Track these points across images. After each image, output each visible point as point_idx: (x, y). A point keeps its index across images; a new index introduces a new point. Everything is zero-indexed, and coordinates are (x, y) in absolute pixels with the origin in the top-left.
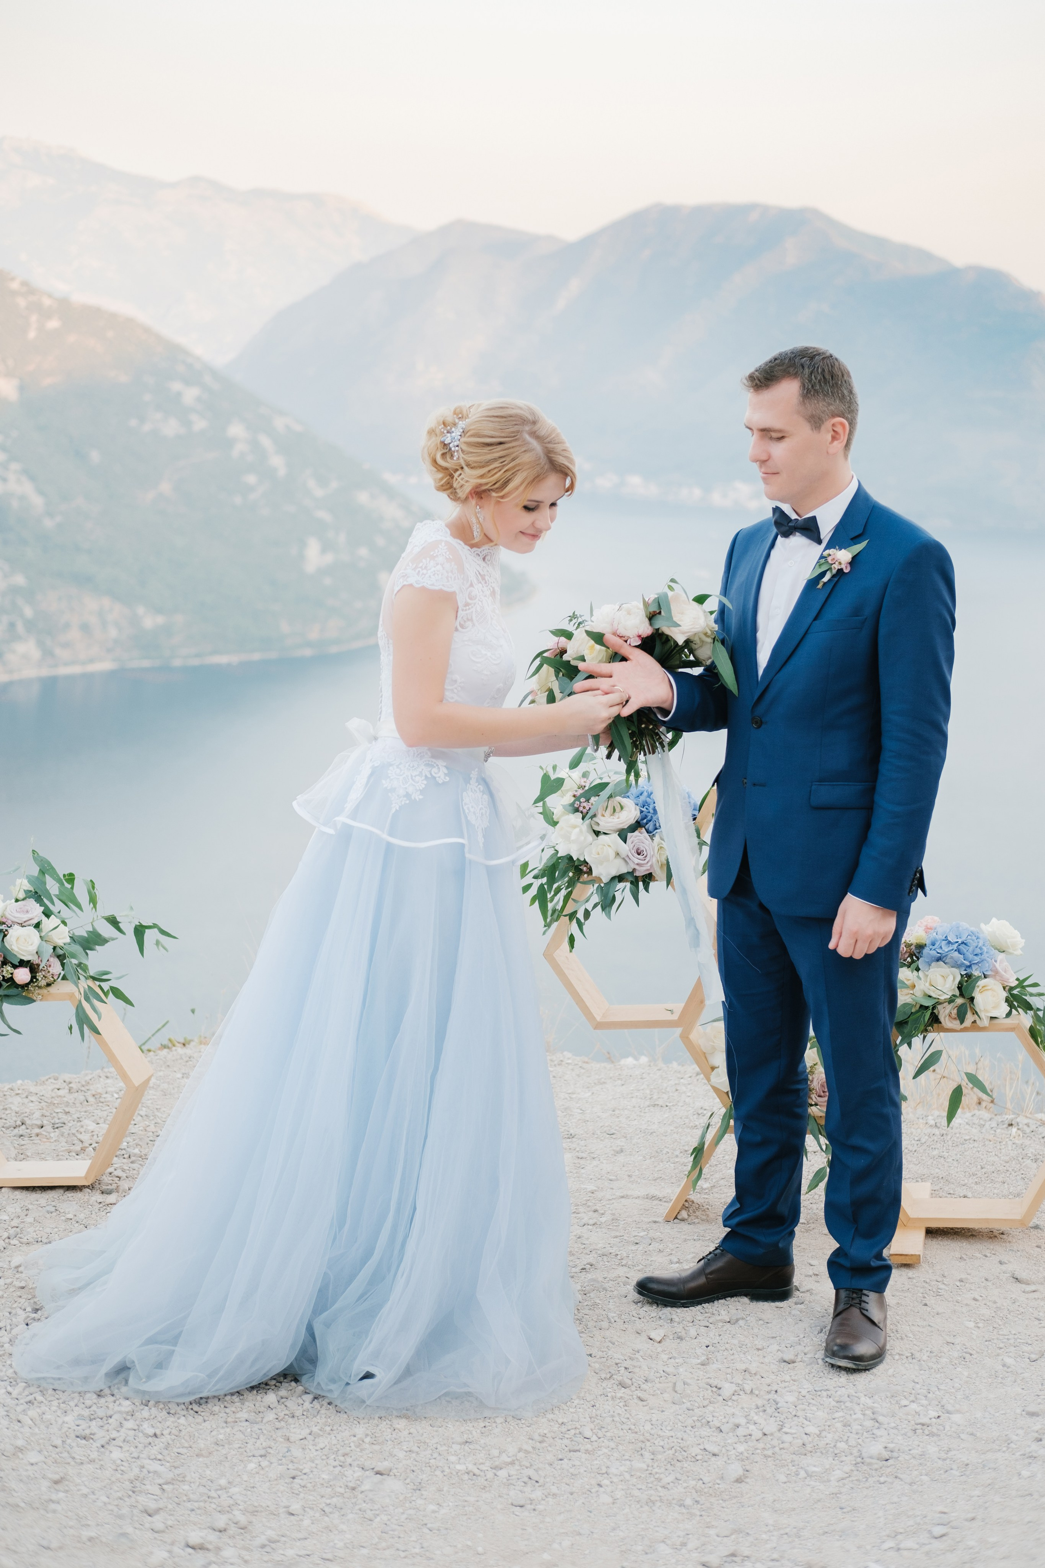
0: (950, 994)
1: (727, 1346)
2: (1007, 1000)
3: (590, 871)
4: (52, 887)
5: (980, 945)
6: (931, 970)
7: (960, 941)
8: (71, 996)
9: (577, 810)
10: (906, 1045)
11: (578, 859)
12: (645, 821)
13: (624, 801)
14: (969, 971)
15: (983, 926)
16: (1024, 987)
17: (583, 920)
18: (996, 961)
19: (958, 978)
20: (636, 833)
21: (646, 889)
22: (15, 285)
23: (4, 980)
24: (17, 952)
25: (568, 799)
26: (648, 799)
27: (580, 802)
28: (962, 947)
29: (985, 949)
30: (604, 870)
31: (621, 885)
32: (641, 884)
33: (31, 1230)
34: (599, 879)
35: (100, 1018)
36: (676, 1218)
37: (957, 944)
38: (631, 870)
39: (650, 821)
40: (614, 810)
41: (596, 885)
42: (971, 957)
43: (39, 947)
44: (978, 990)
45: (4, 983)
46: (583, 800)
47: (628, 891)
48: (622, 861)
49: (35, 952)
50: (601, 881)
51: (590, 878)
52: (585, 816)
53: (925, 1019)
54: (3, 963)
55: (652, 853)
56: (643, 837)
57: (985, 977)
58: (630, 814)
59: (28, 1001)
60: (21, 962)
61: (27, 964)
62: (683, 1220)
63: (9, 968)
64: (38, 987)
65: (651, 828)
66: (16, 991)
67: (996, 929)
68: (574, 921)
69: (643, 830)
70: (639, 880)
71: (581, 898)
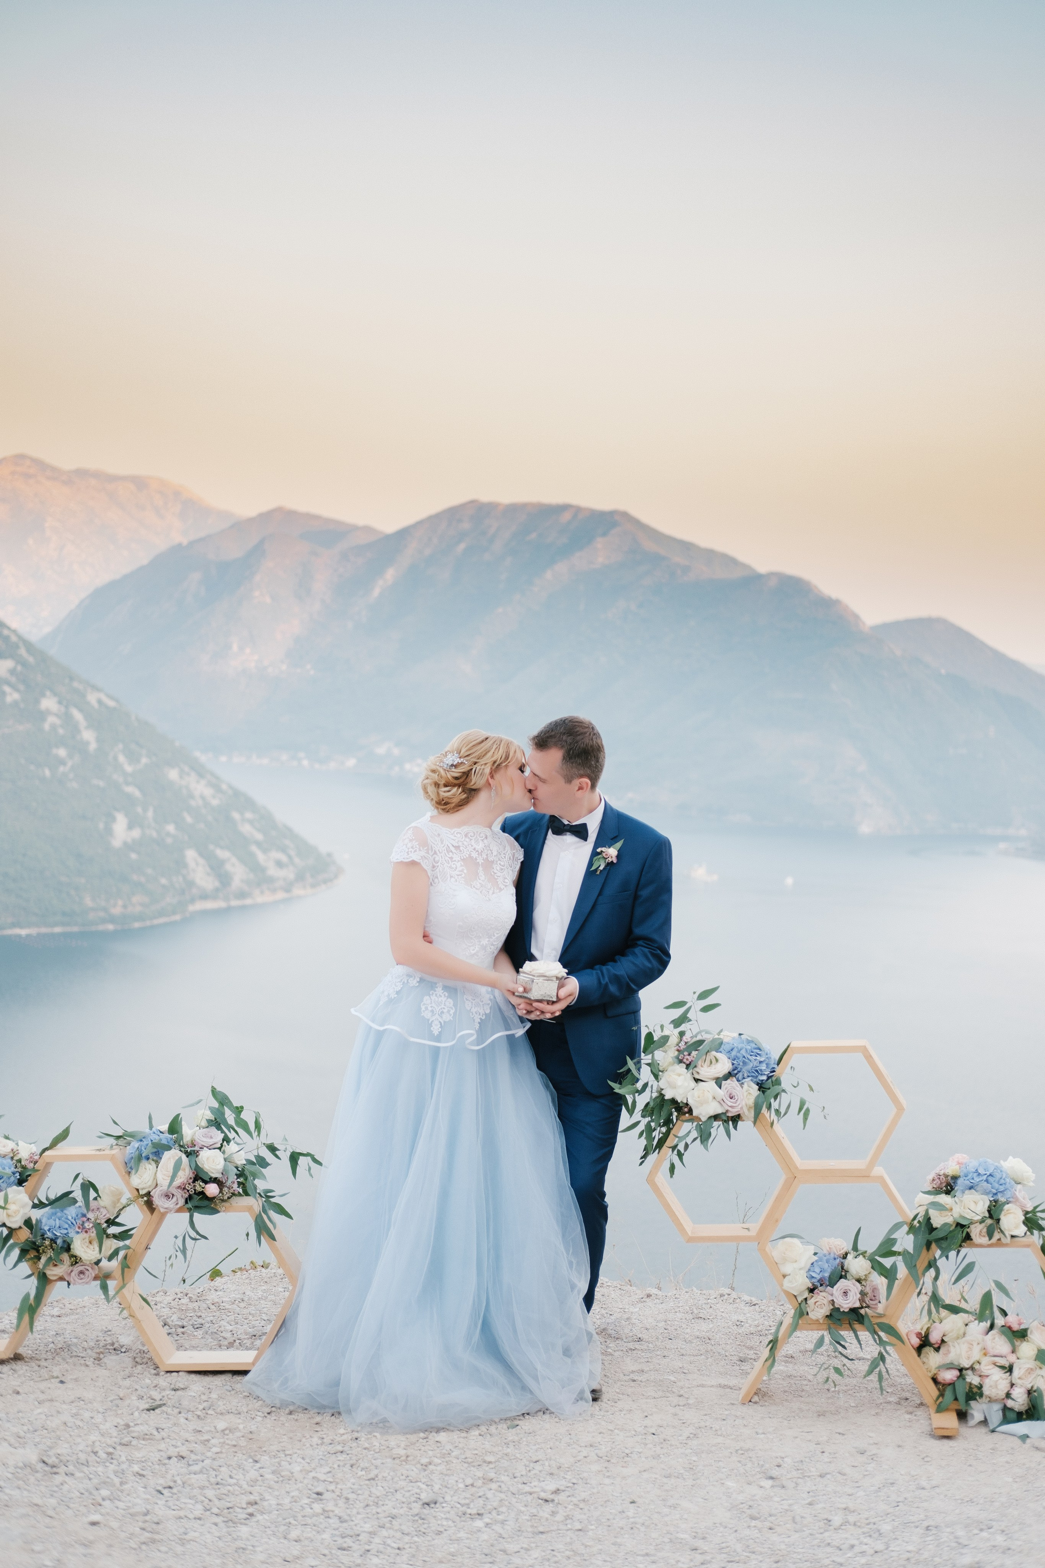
0: (982, 1215)
1: (824, 1492)
2: (1024, 1223)
3: (690, 1111)
4: (228, 1117)
5: (1004, 1176)
6: (965, 1196)
7: (988, 1173)
8: (250, 1209)
9: (681, 1061)
10: (944, 1258)
11: (682, 1102)
12: (736, 1072)
13: (718, 1055)
14: (995, 1197)
15: (1002, 1162)
16: (1035, 1213)
17: (683, 1152)
18: (1015, 1190)
19: (988, 1203)
20: (729, 1081)
21: (735, 1128)
23: (195, 1193)
24: (207, 1169)
25: (672, 1053)
26: (738, 1054)
27: (684, 1055)
28: (990, 1178)
29: (1008, 1180)
30: (704, 1109)
31: (716, 1124)
32: (731, 1123)
33: (220, 1403)
34: (698, 1119)
35: (275, 1228)
36: (750, 1401)
37: (986, 1176)
38: (724, 1111)
39: (738, 1072)
40: (711, 1062)
41: (695, 1124)
42: (997, 1186)
43: (224, 1167)
44: (1003, 1213)
45: (196, 1196)
46: (686, 1053)
47: (722, 1128)
48: (717, 1104)
49: (221, 1171)
50: (700, 1119)
51: (691, 1117)
52: (688, 1066)
53: (960, 1236)
54: (196, 1178)
55: (742, 1097)
56: (734, 1085)
57: (1008, 1203)
58: (724, 1066)
59: (215, 1211)
60: (211, 1178)
61: (215, 1180)
62: (756, 1403)
63: (201, 1183)
64: (223, 1201)
65: (740, 1078)
66: (206, 1203)
67: (1013, 1165)
68: (675, 1152)
69: (734, 1079)
70: (730, 1119)
71: (682, 1133)
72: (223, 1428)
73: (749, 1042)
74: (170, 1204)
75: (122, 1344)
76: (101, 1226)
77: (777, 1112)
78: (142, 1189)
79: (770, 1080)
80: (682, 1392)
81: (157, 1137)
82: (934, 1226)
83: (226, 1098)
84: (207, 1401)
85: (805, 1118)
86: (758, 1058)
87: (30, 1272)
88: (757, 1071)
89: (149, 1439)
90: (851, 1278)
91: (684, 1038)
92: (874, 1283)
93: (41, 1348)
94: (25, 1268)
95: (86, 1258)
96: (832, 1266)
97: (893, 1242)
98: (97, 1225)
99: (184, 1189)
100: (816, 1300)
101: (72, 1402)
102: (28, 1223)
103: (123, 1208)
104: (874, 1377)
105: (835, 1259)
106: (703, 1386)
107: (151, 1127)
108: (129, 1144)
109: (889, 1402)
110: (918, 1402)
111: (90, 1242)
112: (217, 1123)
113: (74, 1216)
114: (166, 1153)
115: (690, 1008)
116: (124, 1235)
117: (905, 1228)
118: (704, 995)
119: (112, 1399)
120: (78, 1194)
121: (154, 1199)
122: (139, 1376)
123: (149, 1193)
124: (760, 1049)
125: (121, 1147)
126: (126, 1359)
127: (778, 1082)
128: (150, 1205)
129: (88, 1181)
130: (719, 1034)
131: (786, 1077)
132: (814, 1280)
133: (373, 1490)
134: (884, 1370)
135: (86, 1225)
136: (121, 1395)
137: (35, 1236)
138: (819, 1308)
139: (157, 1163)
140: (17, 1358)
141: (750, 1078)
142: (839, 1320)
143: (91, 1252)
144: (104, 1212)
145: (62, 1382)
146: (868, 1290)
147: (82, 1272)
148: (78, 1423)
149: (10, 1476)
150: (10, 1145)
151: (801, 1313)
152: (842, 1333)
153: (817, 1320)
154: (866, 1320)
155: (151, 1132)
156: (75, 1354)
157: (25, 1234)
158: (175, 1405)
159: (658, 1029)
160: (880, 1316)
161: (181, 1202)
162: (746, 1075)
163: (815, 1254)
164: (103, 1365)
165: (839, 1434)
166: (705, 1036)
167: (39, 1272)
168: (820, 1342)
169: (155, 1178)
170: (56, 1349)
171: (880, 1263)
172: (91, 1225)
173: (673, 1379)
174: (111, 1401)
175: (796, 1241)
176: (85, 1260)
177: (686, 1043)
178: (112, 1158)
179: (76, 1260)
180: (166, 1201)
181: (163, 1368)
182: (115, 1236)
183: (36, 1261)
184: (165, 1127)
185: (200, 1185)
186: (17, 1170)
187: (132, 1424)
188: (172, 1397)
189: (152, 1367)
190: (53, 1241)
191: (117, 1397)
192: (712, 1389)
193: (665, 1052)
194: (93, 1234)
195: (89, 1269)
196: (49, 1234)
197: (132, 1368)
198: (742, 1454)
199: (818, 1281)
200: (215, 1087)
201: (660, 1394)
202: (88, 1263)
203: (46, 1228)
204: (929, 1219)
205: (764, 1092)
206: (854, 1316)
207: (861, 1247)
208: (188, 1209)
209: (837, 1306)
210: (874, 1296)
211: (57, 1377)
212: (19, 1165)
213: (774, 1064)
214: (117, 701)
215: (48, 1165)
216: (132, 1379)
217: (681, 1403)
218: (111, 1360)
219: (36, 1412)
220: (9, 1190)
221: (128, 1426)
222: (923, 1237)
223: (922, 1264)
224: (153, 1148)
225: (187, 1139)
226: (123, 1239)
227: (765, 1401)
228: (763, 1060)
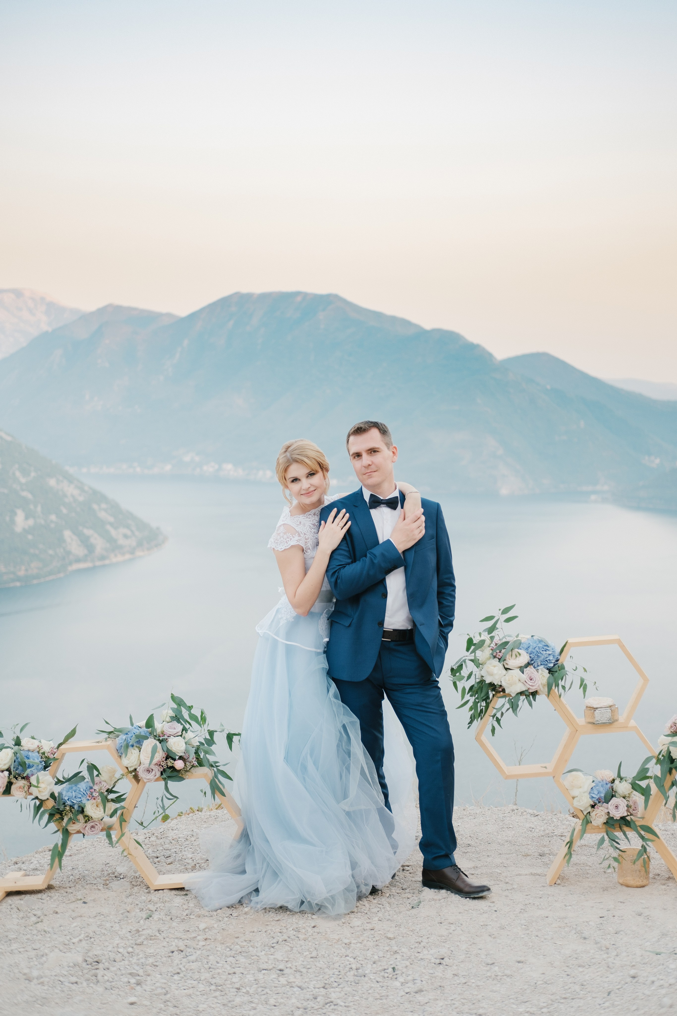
3: (504, 691)
4: (186, 714)
8: (205, 776)
9: (495, 657)
11: (497, 684)
12: (533, 662)
13: (519, 651)
17: (500, 718)
20: (528, 668)
21: (535, 700)
23: (167, 768)
24: (174, 751)
25: (488, 652)
26: (533, 650)
27: (497, 653)
30: (513, 689)
31: (522, 698)
32: (531, 696)
35: (224, 787)
36: (555, 884)
38: (527, 689)
39: (535, 662)
40: (516, 656)
41: (507, 699)
43: (186, 748)
45: (168, 769)
46: (498, 651)
47: (526, 701)
48: (522, 684)
49: (184, 751)
50: (510, 696)
51: (504, 694)
52: (499, 659)
54: (167, 758)
55: (538, 679)
56: (532, 671)
58: (524, 658)
59: (182, 779)
60: (178, 757)
61: (181, 758)
62: (559, 884)
63: (171, 761)
64: (187, 771)
65: (536, 666)
66: (175, 774)
68: (495, 719)
69: (532, 667)
70: (530, 694)
71: (498, 706)
72: (204, 928)
73: (540, 641)
74: (151, 776)
75: (120, 873)
76: (104, 794)
77: (564, 687)
78: (130, 767)
79: (557, 666)
80: (507, 880)
81: (138, 731)
82: (674, 758)
83: (182, 701)
84: (188, 909)
85: (585, 691)
86: (548, 652)
87: (57, 829)
88: (546, 660)
89: (154, 939)
90: (619, 796)
91: (495, 641)
92: (635, 798)
93: (65, 880)
94: (53, 826)
95: (96, 817)
96: (605, 789)
97: (647, 770)
98: (101, 794)
99: (160, 765)
100: (596, 813)
101: (95, 917)
102: (52, 795)
103: (118, 780)
105: (607, 784)
106: (520, 875)
107: (132, 724)
108: (118, 736)
110: (667, 876)
111: (97, 806)
112: (177, 718)
113: (84, 788)
114: (145, 741)
115: (497, 620)
116: (119, 799)
117: (654, 761)
118: (507, 610)
119: (122, 912)
120: (85, 773)
121: (139, 773)
122: (137, 894)
123: (135, 769)
124: (548, 646)
125: (113, 739)
126: (125, 883)
127: (562, 667)
128: (136, 778)
129: (91, 764)
130: (517, 636)
131: (567, 662)
132: (594, 799)
133: (318, 964)
134: (646, 856)
135: (94, 794)
136: (128, 909)
137: (59, 805)
138: (598, 818)
139: (140, 748)
140: (50, 887)
141: (543, 666)
142: (613, 825)
143: (99, 813)
144: (105, 784)
145: (85, 903)
146: (631, 803)
147: (93, 827)
148: (103, 931)
150: (36, 743)
151: (587, 821)
152: (615, 833)
153: (598, 826)
154: (632, 824)
155: (133, 727)
156: (89, 882)
157: (50, 804)
158: (167, 914)
160: (640, 820)
161: (158, 774)
162: (539, 664)
163: (593, 781)
164: (110, 888)
165: (621, 902)
166: (508, 639)
167: (63, 829)
168: (602, 841)
169: (139, 759)
170: (75, 880)
171: (638, 785)
172: (97, 794)
173: (499, 871)
174: (122, 914)
175: (579, 774)
176: (95, 818)
177: (496, 644)
178: (108, 747)
179: (88, 819)
180: (148, 774)
181: (152, 888)
182: (113, 800)
183: (60, 821)
184: (143, 723)
185: (171, 762)
186: (42, 760)
187: (140, 929)
188: (163, 908)
189: (144, 887)
190: (72, 807)
191: (125, 911)
192: (526, 876)
193: (482, 651)
194: (99, 800)
195: (97, 824)
196: (69, 803)
197: (131, 889)
198: (560, 921)
199: (597, 800)
200: (173, 694)
201: (493, 882)
202: (97, 820)
203: (66, 798)
204: (670, 753)
205: (553, 675)
206: (623, 822)
207: (622, 775)
208: (163, 778)
209: (611, 816)
210: (635, 807)
211: (81, 900)
212: (43, 756)
213: (558, 655)
215: (63, 755)
216: (132, 897)
217: (509, 888)
218: (115, 885)
219: (72, 926)
220: (39, 773)
221: (138, 931)
222: (667, 766)
223: (667, 783)
224: (136, 738)
225: (159, 731)
226: (119, 802)
227: (565, 883)
228: (550, 653)
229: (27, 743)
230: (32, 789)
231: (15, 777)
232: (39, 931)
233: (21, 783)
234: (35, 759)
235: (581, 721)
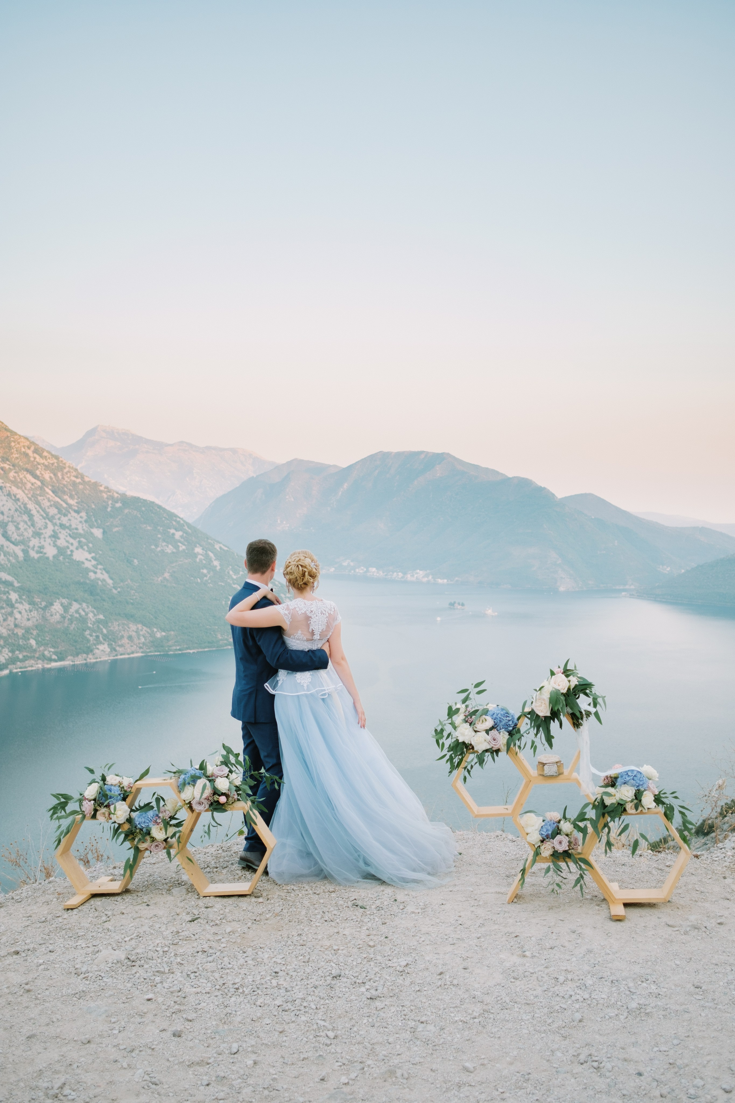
0: (632, 798)
1: (554, 959)
2: (654, 801)
3: (473, 748)
4: (232, 759)
5: (642, 776)
6: (622, 788)
7: (634, 775)
8: (243, 808)
9: (467, 722)
10: (612, 822)
11: (468, 743)
12: (496, 726)
13: (486, 717)
14: (638, 788)
16: (660, 795)
18: (649, 783)
19: (634, 791)
20: (492, 731)
21: (497, 756)
22: (102, 488)
23: (214, 801)
24: (220, 789)
25: (462, 717)
26: (497, 717)
27: (468, 718)
28: (635, 778)
29: (644, 778)
30: (480, 747)
31: (487, 754)
32: (495, 753)
33: (230, 915)
34: (477, 752)
35: (256, 818)
36: (513, 901)
38: (491, 747)
39: (498, 726)
40: (483, 721)
41: (476, 754)
42: (638, 781)
43: (229, 787)
44: (643, 796)
45: (214, 803)
47: (490, 756)
48: (487, 744)
49: (228, 789)
50: (478, 752)
51: (473, 751)
52: (470, 724)
53: (621, 809)
54: (215, 793)
55: (500, 740)
56: (495, 733)
57: (645, 790)
58: (489, 723)
59: (225, 811)
60: (222, 793)
61: (223, 794)
62: (515, 902)
63: (217, 796)
64: (229, 804)
65: (499, 729)
66: (220, 806)
67: (647, 769)
68: (466, 770)
69: (495, 730)
70: (494, 751)
71: (469, 760)
72: (230, 931)
73: (502, 710)
74: (202, 808)
75: (182, 880)
76: (166, 820)
77: (519, 747)
78: (187, 800)
79: (514, 730)
80: (476, 897)
81: (194, 772)
82: (606, 804)
83: (230, 749)
84: (223, 914)
85: (535, 751)
86: (508, 718)
87: (130, 846)
88: (507, 725)
89: (189, 940)
90: (563, 834)
91: (468, 709)
92: (576, 836)
93: (140, 885)
94: (127, 844)
95: (159, 838)
96: (552, 828)
97: (585, 813)
98: (164, 820)
99: (208, 799)
100: (545, 847)
101: (151, 918)
102: (128, 820)
103: (178, 810)
104: (578, 887)
105: (554, 823)
106: (487, 893)
107: (192, 766)
108: (179, 776)
109: (587, 899)
110: (602, 898)
111: (161, 829)
112: (225, 763)
113: (152, 816)
114: (198, 780)
115: (470, 693)
116: (179, 825)
117: (591, 806)
118: (477, 685)
119: (173, 914)
120: (154, 804)
121: (193, 805)
122: (189, 900)
123: (191, 802)
124: (507, 713)
125: (176, 778)
126: (183, 890)
127: (519, 731)
128: (191, 808)
129: (160, 796)
130: (487, 705)
131: (523, 727)
132: (543, 836)
134: (583, 883)
135: (158, 820)
136: (178, 912)
137: (132, 827)
138: (546, 851)
139: (194, 786)
140: (126, 891)
141: (504, 729)
142: (558, 857)
143: (161, 835)
144: (168, 812)
145: (148, 905)
146: (572, 840)
147: (157, 846)
148: (152, 931)
149: (108, 969)
150: (118, 779)
151: (537, 853)
152: (560, 863)
153: (546, 857)
154: (572, 857)
155: (191, 769)
156: (157, 887)
157: (127, 827)
158: (205, 917)
159: (454, 704)
160: (579, 854)
161: (207, 806)
162: (501, 727)
163: (544, 821)
164: (170, 894)
165: (561, 920)
166: (479, 708)
167: (135, 846)
168: (548, 870)
169: (193, 794)
171: (578, 826)
172: (160, 821)
173: (472, 889)
174: (172, 916)
175: (532, 815)
177: (469, 712)
178: (172, 784)
179: (153, 840)
180: (199, 806)
181: (202, 895)
182: (174, 825)
183: (133, 840)
184: (198, 767)
186: (122, 792)
187: (180, 931)
188: (204, 913)
189: (196, 894)
190: (141, 830)
191: (176, 914)
192: (492, 895)
193: (459, 717)
194: (162, 825)
195: (161, 844)
196: (139, 826)
197: (186, 895)
199: (546, 836)
201: (464, 899)
202: (160, 840)
203: (137, 823)
204: (603, 800)
205: (512, 736)
206: (565, 854)
207: (567, 816)
208: (211, 810)
209: (556, 849)
210: (576, 843)
211: (146, 902)
212: (123, 790)
213: (516, 721)
214: (228, 548)
215: (138, 789)
216: (185, 901)
217: (476, 904)
218: (175, 891)
219: (130, 926)
220: (117, 803)
221: (178, 932)
222: (601, 811)
223: (600, 826)
224: (192, 778)
225: (209, 772)
226: (178, 827)
227: (521, 901)
228: (510, 719)
229: (111, 779)
230: (112, 816)
231: (99, 805)
232: (104, 929)
233: (103, 810)
234: (116, 791)
235: (534, 772)
